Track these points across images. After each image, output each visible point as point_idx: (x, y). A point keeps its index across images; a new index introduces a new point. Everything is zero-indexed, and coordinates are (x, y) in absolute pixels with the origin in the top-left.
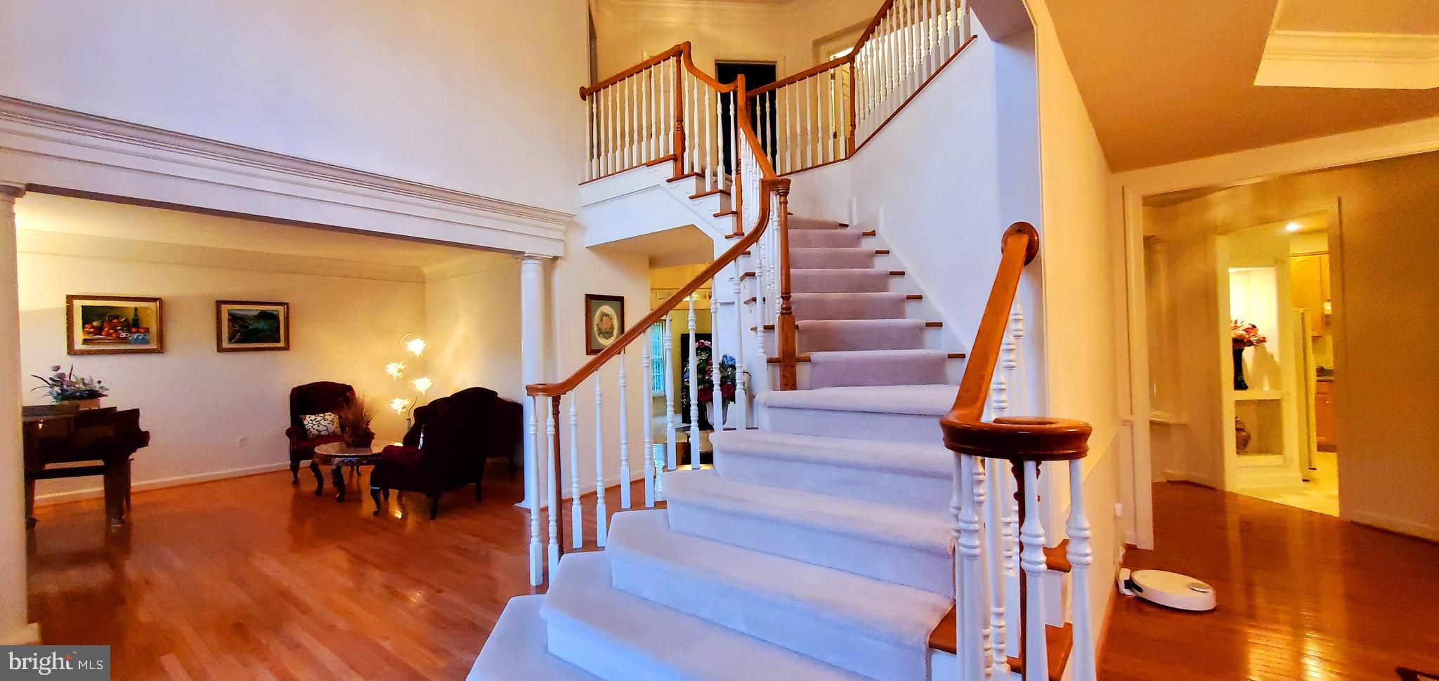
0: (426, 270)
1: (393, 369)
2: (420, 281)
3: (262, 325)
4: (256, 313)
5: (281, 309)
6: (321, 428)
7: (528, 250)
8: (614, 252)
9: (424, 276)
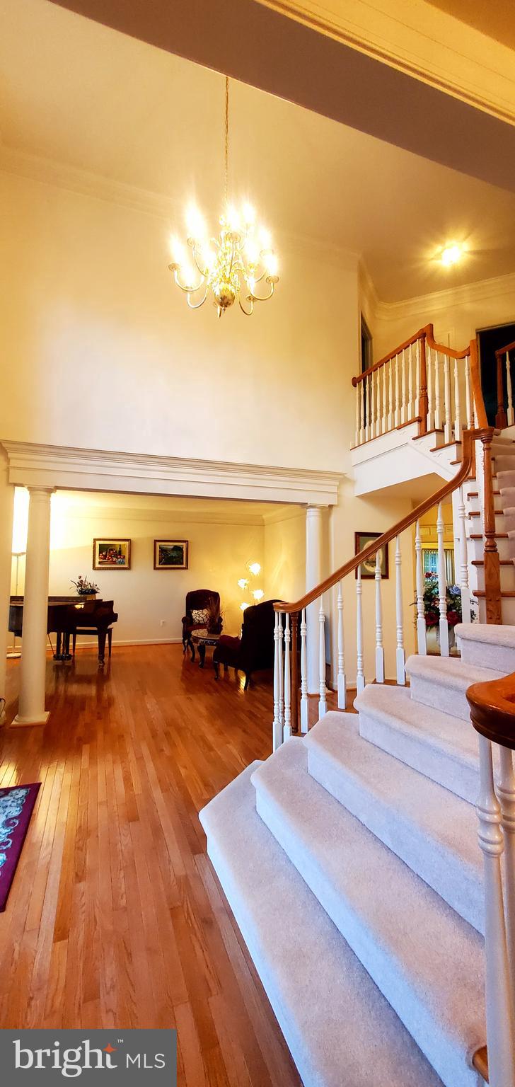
0: (264, 517)
1: (242, 583)
2: (262, 524)
3: (174, 554)
4: (172, 547)
5: (184, 544)
6: (200, 619)
7: (310, 502)
8: (378, 498)
9: (263, 520)
